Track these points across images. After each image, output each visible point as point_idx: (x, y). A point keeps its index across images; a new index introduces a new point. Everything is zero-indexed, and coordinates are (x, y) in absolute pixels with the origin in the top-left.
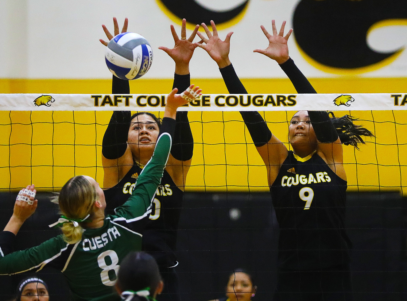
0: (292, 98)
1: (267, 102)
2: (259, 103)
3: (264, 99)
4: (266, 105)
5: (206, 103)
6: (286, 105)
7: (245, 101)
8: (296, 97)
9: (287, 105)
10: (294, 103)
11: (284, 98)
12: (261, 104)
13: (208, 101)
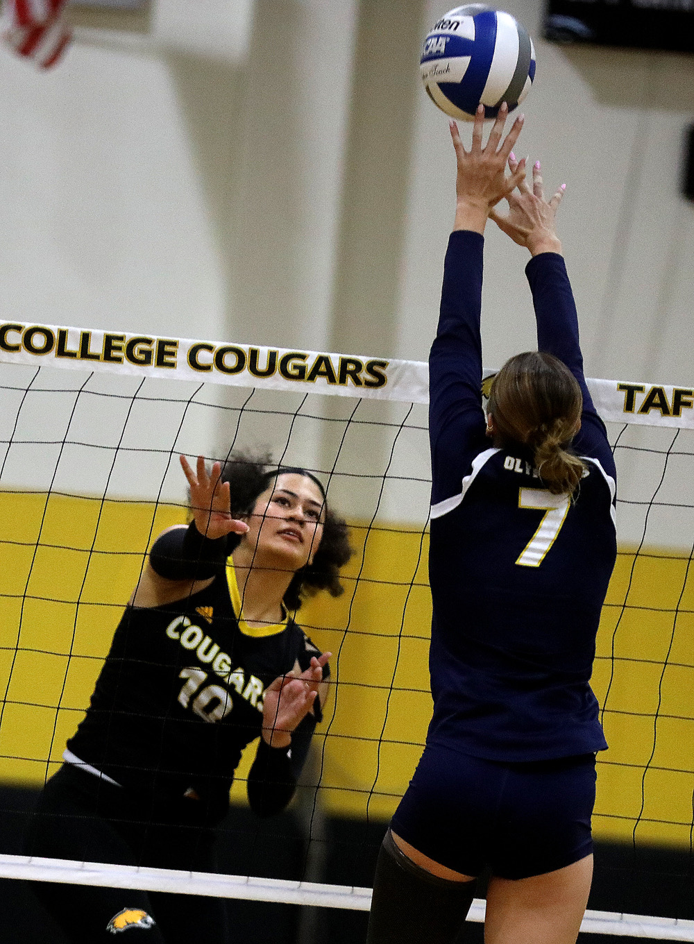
0: (376, 368)
1: (316, 372)
2: (296, 372)
3: (310, 363)
4: (312, 378)
5: (167, 359)
6: (361, 384)
7: (262, 365)
8: (388, 368)
9: (363, 383)
10: (381, 381)
11: (358, 365)
12: (301, 376)
13: (172, 354)
